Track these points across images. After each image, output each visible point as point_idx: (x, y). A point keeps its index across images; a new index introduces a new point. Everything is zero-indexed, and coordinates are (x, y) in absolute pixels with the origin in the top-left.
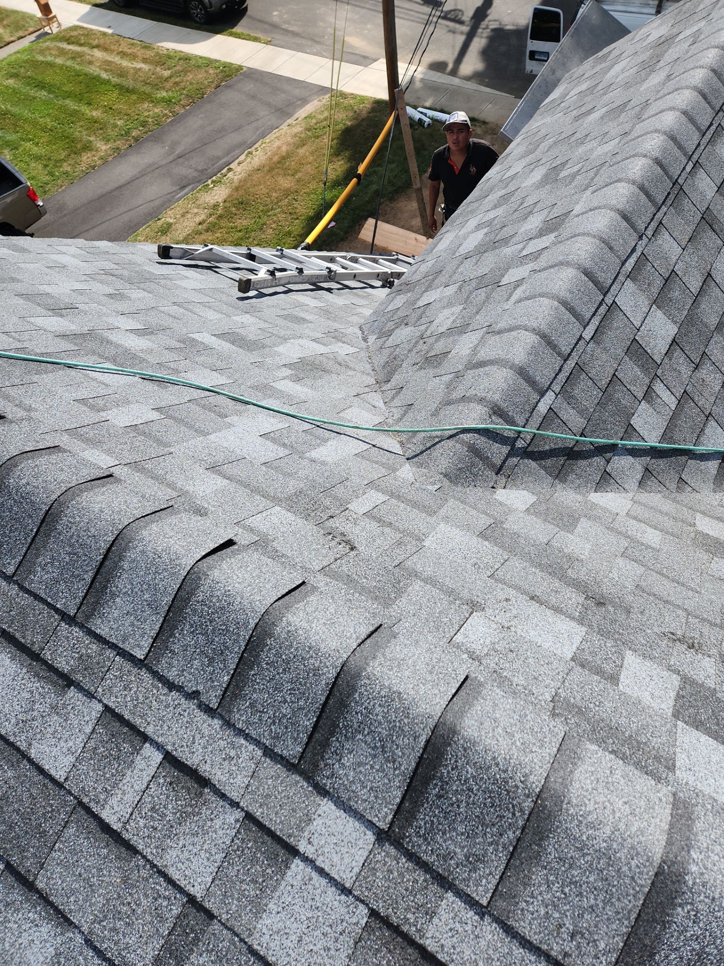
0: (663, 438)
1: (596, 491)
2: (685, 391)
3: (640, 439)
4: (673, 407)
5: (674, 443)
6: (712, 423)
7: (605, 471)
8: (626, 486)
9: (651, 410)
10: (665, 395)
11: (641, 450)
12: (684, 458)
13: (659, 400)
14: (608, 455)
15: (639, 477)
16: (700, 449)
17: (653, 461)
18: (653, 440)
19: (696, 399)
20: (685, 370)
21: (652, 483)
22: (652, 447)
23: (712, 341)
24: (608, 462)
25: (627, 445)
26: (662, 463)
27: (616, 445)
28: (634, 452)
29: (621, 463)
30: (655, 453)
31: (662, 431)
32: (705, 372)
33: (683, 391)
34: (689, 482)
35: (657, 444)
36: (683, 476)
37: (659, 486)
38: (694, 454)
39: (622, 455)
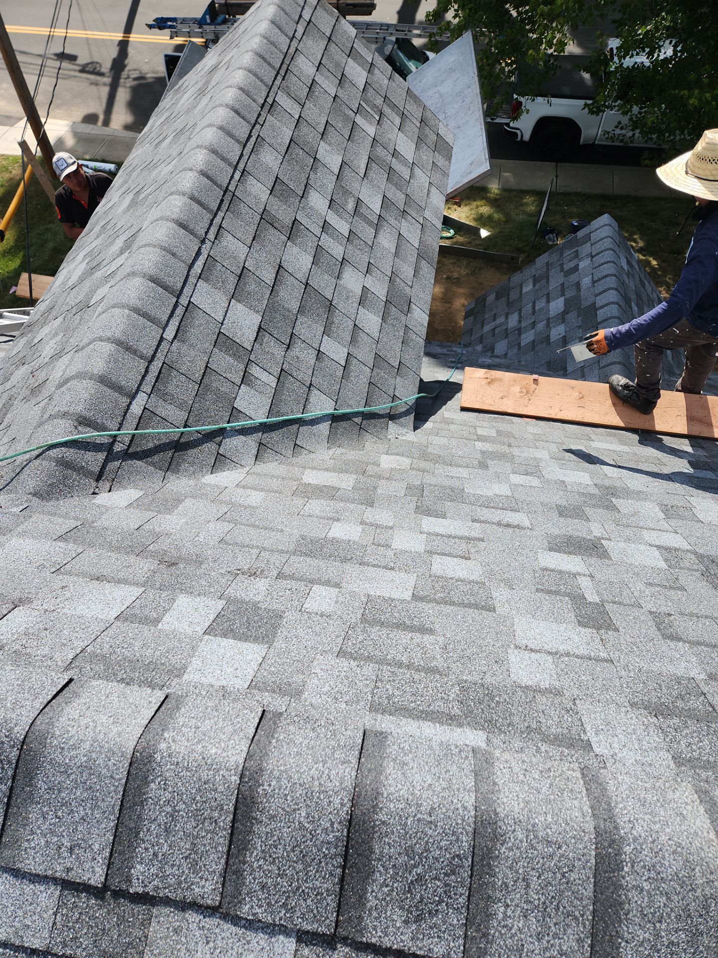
0: (270, 414)
1: (212, 473)
2: (282, 370)
3: (247, 418)
4: (274, 385)
5: (282, 416)
6: (315, 392)
7: (218, 453)
8: (243, 463)
9: (252, 392)
10: (264, 376)
11: (251, 428)
12: (295, 427)
13: (258, 382)
14: (218, 439)
15: (254, 452)
16: (308, 416)
17: (265, 435)
18: (261, 417)
19: (295, 374)
20: (279, 352)
21: (269, 454)
22: (261, 424)
23: (298, 323)
24: (220, 446)
25: (235, 426)
26: (275, 435)
27: (225, 428)
28: (244, 431)
29: (232, 444)
30: (265, 428)
31: (268, 408)
32: (297, 350)
33: (279, 370)
34: (305, 446)
35: (266, 420)
36: (298, 442)
37: (276, 455)
38: (304, 421)
39: (232, 436)
